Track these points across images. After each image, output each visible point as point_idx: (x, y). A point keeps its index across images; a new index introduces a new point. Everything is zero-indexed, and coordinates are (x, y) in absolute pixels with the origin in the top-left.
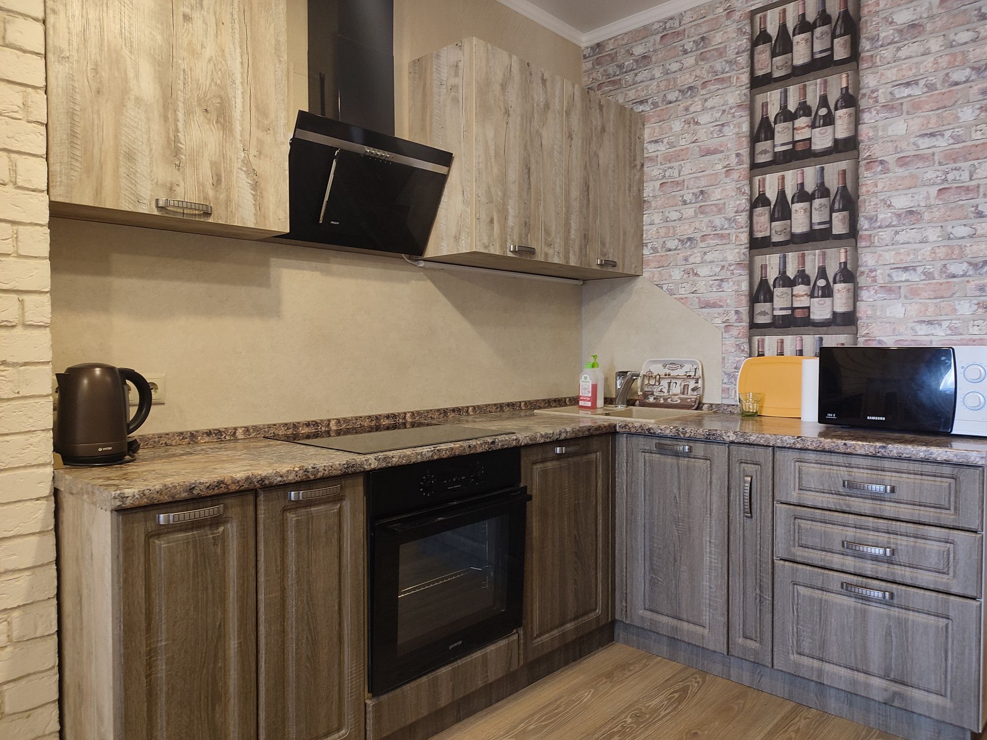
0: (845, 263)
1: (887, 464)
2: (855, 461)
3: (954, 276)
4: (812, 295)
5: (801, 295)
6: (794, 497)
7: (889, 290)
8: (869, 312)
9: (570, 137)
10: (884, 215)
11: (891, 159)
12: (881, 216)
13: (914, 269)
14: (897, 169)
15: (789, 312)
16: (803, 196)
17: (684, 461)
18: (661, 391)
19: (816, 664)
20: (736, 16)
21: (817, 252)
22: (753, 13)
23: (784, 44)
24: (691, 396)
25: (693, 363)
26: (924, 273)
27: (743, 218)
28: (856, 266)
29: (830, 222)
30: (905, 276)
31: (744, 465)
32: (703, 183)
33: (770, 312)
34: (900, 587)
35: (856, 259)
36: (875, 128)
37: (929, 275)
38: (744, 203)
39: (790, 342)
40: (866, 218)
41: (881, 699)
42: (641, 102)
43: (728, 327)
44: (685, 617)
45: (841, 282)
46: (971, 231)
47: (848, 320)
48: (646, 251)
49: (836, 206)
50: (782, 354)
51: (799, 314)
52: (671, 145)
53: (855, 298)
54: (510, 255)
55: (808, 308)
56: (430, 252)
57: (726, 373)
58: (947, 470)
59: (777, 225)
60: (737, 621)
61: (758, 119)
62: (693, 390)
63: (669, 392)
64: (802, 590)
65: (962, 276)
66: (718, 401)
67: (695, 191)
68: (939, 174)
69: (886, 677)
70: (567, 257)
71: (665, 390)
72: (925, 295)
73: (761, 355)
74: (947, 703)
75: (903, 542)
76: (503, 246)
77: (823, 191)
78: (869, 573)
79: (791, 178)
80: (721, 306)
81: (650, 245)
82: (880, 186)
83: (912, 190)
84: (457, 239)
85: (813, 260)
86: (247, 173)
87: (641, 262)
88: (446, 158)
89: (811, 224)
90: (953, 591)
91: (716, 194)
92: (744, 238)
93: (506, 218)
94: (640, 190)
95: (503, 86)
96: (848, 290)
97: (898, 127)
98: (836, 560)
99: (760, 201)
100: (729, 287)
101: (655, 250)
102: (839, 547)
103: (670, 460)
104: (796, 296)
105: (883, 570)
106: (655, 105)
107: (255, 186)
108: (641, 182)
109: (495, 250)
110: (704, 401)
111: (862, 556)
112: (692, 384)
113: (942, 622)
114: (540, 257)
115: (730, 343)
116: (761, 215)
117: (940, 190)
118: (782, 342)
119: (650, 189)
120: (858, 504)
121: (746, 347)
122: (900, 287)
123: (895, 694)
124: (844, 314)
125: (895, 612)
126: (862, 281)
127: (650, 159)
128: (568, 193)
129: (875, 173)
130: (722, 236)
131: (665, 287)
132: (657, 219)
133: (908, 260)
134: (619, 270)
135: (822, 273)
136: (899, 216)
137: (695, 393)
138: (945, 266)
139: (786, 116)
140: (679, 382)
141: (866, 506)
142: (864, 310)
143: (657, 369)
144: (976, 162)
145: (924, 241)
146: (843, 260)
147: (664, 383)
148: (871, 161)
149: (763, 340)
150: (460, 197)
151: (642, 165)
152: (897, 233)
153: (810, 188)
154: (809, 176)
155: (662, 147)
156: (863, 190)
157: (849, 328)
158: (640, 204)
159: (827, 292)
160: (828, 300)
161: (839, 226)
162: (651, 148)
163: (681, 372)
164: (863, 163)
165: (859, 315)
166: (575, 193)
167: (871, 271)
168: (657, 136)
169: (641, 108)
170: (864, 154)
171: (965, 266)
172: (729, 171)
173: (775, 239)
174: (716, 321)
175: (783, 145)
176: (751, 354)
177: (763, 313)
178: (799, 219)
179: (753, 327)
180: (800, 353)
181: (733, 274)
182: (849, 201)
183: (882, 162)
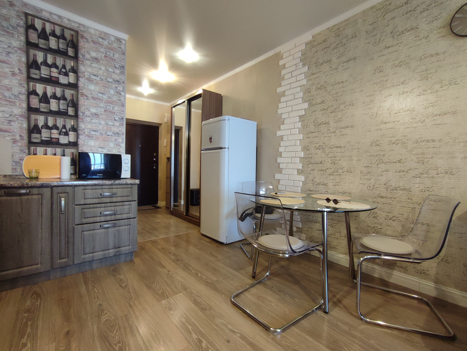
0: (73, 125)
1: (114, 187)
2: (104, 187)
3: (109, 135)
4: (60, 134)
5: (55, 134)
6: (82, 202)
8: (83, 143)
10: (87, 113)
11: (90, 96)
12: (86, 113)
13: (97, 131)
14: (92, 100)
15: (49, 139)
16: (54, 96)
17: (26, 197)
19: (91, 255)
20: (16, 9)
21: (62, 119)
22: (27, 15)
23: (44, 36)
26: (100, 133)
27: (24, 97)
28: (78, 127)
29: (67, 110)
30: (94, 133)
33: (39, 138)
34: (118, 221)
35: (78, 125)
36: (84, 84)
37: (102, 134)
38: (24, 91)
39: (50, 150)
40: (81, 112)
41: (113, 255)
43: (15, 141)
44: (25, 264)
45: (72, 131)
47: (75, 144)
49: (70, 105)
51: (54, 140)
53: (77, 137)
55: (58, 139)
57: (14, 161)
58: (130, 186)
59: (43, 105)
60: (56, 254)
61: (31, 59)
64: (85, 233)
65: (111, 136)
66: (9, 174)
68: (104, 105)
69: (115, 248)
72: (100, 139)
73: (35, 154)
74: (131, 247)
75: (118, 208)
77: (64, 98)
78: (109, 220)
79: (50, 90)
80: (10, 132)
82: (86, 103)
83: (97, 108)
85: (60, 122)
89: (59, 109)
90: (131, 217)
92: (25, 105)
96: (75, 135)
97: (92, 87)
98: (98, 219)
99: (34, 93)
100: (15, 125)
102: (99, 215)
104: (52, 133)
105: (113, 217)
111: (105, 215)
113: (129, 226)
115: (16, 149)
116: (34, 98)
117: (105, 110)
118: (46, 150)
120: (105, 200)
121: (27, 151)
122: (93, 136)
123: (117, 251)
124: (73, 142)
125: (116, 228)
126: (80, 132)
129: (84, 99)
130: (10, 102)
133: (95, 128)
135: (64, 127)
136: (92, 114)
138: (106, 132)
139: (46, 64)
141: (108, 200)
142: (80, 142)
144: (114, 106)
145: (100, 124)
146: (73, 124)
148: (83, 95)
149: (36, 149)
152: (92, 119)
153: (58, 95)
154: (59, 91)
156: (80, 103)
157: (75, 147)
159: (66, 134)
160: (67, 137)
161: (71, 111)
164: (80, 94)
165: (78, 143)
167: (83, 129)
170: (80, 91)
171: (111, 133)
173: (42, 110)
174: (7, 138)
175: (45, 75)
176: (29, 154)
177: (36, 138)
178: (54, 105)
179: (31, 143)
180: (55, 154)
181: (18, 119)
182: (75, 105)
183: (86, 96)
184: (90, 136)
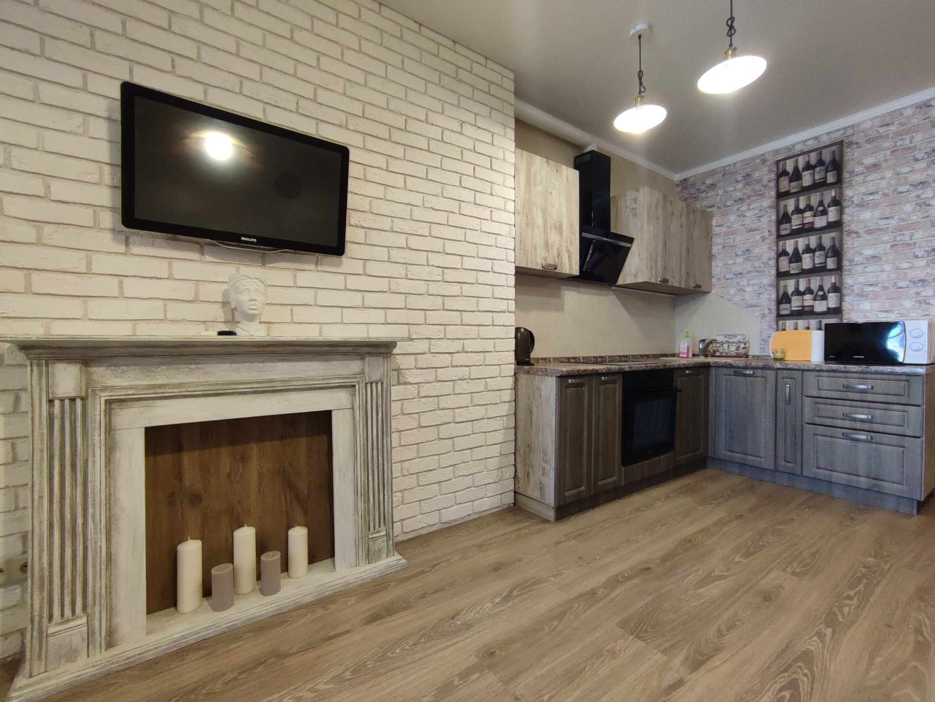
0: (835, 283)
1: (869, 376)
2: (849, 375)
3: (901, 288)
4: (815, 299)
5: (808, 300)
6: (815, 393)
7: (862, 296)
8: (850, 307)
9: (682, 227)
10: (858, 259)
11: (862, 231)
12: (856, 259)
13: (877, 285)
14: (866, 236)
15: (801, 308)
16: (808, 250)
17: (750, 379)
18: (724, 349)
19: (828, 472)
20: (768, 163)
21: (818, 278)
22: (778, 162)
23: (796, 175)
24: (742, 351)
25: (742, 335)
26: (883, 287)
27: (773, 262)
28: (842, 284)
29: (826, 262)
30: (871, 289)
31: (785, 380)
32: (748, 246)
33: (789, 308)
34: (876, 434)
35: (841, 280)
36: (852, 216)
37: (886, 288)
38: (773, 254)
39: (801, 323)
40: (847, 260)
41: (866, 488)
42: (711, 207)
43: (763, 316)
44: (750, 452)
45: (832, 292)
46: (912, 265)
47: (837, 311)
48: (713, 280)
49: (829, 255)
50: (796, 329)
51: (807, 309)
52: (729, 227)
53: (841, 300)
54: (659, 283)
55: (813, 306)
56: (620, 282)
57: (762, 340)
58: (904, 378)
59: (793, 265)
60: (781, 454)
61: (781, 213)
62: (743, 348)
63: (728, 349)
64: (819, 437)
65: (906, 287)
66: (758, 354)
67: (743, 249)
68: (891, 237)
69: (868, 477)
70: (680, 284)
71: (726, 349)
72: (883, 297)
73: (784, 330)
74: (905, 488)
75: (878, 412)
76: (656, 279)
77: (821, 247)
78: (858, 428)
79: (802, 242)
80: (759, 307)
81: (716, 277)
82: (855, 245)
83: (875, 246)
84: (635, 276)
85: (815, 283)
86: (567, 251)
87: (711, 285)
88: (630, 240)
89: (814, 264)
90: (907, 434)
91: (757, 251)
92: (773, 272)
93: (657, 266)
94: (711, 250)
95: (656, 207)
96: (837, 296)
97: (867, 215)
98: (839, 423)
99: (784, 253)
100: (764, 297)
101: (719, 279)
102: (841, 416)
103: (741, 379)
104: (805, 300)
105: (866, 426)
106: (719, 208)
107: (569, 257)
108: (711, 245)
109: (653, 281)
110: (749, 354)
111: (855, 420)
112: (742, 346)
113: (901, 449)
114: (670, 284)
115: (765, 326)
116: (783, 260)
117: (892, 245)
118: (797, 323)
119: (715, 250)
120: (851, 395)
121: (775, 327)
122: (868, 294)
123: (873, 484)
124: (835, 308)
125: (874, 445)
126: (845, 292)
127: (716, 234)
128: (681, 254)
129: (853, 238)
130: (760, 272)
131: (725, 298)
132: (720, 264)
133: (873, 280)
134: (702, 289)
135: (821, 288)
136: (867, 259)
137: (744, 350)
138: (895, 283)
139: (798, 211)
140: (734, 345)
141: (857, 396)
142: (846, 306)
143: (720, 339)
144: (913, 231)
145: (883, 271)
146: (833, 281)
147: (726, 346)
148: (850, 233)
149: (785, 323)
150: (637, 257)
151: (712, 238)
152: (866, 267)
153: (813, 245)
154: (813, 241)
155: (723, 229)
156: (845, 246)
157: (838, 315)
158: (711, 257)
159: (824, 298)
160: (824, 302)
161: (831, 264)
162: (716, 230)
163: (735, 340)
164: (845, 233)
165: (843, 309)
166: (683, 253)
167: (851, 286)
168: (720, 222)
169: (710, 210)
170: (846, 229)
171: (907, 283)
172: (764, 239)
173: (792, 272)
174: (756, 314)
175: (796, 225)
176: (777, 330)
177: (785, 309)
178: (807, 262)
179: (780, 316)
180: (808, 328)
181: (766, 290)
182: (837, 252)
183: (856, 233)
184: (862, 295)
